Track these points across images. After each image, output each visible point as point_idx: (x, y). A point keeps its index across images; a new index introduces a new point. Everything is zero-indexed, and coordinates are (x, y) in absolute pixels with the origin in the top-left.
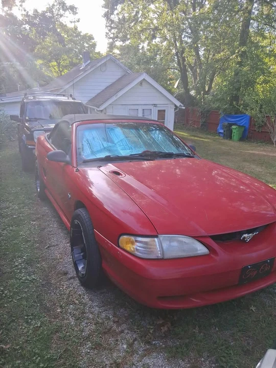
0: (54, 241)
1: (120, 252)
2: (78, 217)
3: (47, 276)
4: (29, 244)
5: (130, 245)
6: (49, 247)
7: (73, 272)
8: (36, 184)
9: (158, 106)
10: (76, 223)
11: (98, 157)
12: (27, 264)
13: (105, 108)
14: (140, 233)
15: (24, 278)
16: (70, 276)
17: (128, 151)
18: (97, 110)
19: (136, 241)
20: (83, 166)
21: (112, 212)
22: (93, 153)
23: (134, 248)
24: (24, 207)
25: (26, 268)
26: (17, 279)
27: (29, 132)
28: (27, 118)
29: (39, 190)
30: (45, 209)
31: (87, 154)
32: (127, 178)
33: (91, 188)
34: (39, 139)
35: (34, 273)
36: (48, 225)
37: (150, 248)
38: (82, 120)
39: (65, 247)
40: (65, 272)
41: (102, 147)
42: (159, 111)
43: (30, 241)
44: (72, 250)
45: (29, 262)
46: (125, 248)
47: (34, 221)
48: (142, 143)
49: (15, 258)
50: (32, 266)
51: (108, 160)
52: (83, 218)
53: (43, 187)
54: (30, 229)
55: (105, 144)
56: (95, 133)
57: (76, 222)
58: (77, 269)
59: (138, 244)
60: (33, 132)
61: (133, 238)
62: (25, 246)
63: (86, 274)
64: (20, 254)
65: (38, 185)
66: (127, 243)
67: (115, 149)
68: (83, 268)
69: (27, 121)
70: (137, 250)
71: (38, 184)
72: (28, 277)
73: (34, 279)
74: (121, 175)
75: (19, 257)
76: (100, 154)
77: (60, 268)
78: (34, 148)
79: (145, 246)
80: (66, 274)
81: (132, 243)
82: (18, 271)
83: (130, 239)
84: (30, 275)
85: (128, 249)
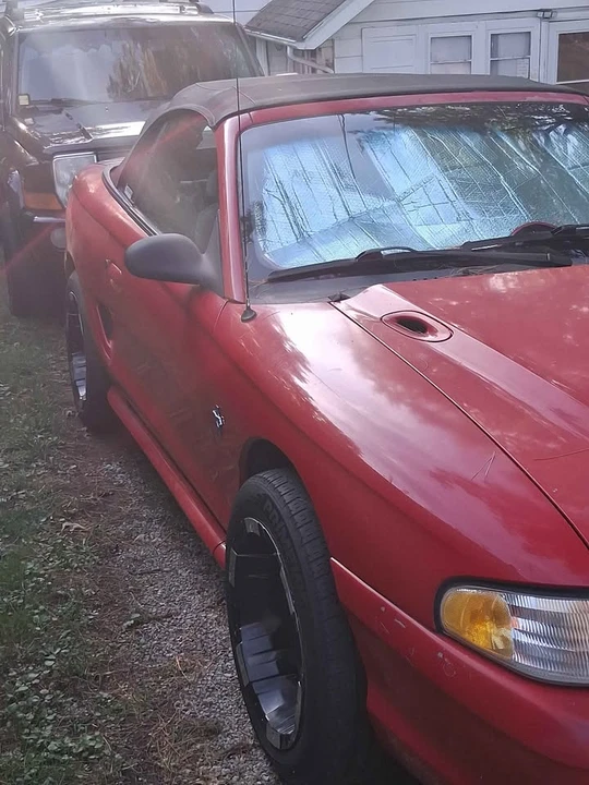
0: (154, 598)
1: (446, 654)
2: (260, 505)
3: (141, 740)
4: (60, 609)
5: (490, 627)
6: (138, 623)
7: (238, 729)
8: (71, 370)
9: (560, 15)
10: (250, 529)
11: (329, 259)
12: (60, 687)
13: (332, 40)
14: (527, 577)
15: (53, 746)
16: (228, 742)
17: (455, 228)
18: (295, 51)
19: (518, 611)
20: (270, 298)
21: (398, 484)
22: (303, 238)
23: (505, 640)
24: (29, 462)
25: (59, 707)
26: (25, 747)
27: (33, 160)
28: (23, 101)
29: (82, 393)
30: (111, 470)
31: (279, 245)
32: (455, 345)
33: (302, 379)
34: (78, 188)
35: (90, 724)
36: (129, 536)
37: (574, 642)
38: (257, 102)
39: (198, 626)
40: (211, 725)
41: (343, 215)
42: (564, 38)
43: (66, 598)
44: (236, 639)
45: (69, 682)
46: (466, 636)
47: (72, 517)
48: (511, 193)
49: (15, 666)
50: (78, 695)
51: (371, 267)
52: (283, 512)
53: (101, 381)
54: (59, 550)
55: (357, 203)
56: (310, 158)
57: (252, 524)
58: (256, 714)
59: (522, 623)
60: (51, 158)
61: (500, 598)
62: (45, 618)
63: (298, 734)
64: (30, 648)
65: (80, 371)
66: (475, 617)
67: (396, 219)
68: (279, 710)
69: (25, 112)
70: (518, 644)
71: (77, 370)
72: (67, 740)
73: (92, 750)
74: (433, 331)
75: (27, 661)
76: (337, 244)
77: (188, 708)
78: (62, 225)
79: (552, 631)
80: (213, 732)
81: (499, 618)
82: (31, 717)
83: (488, 602)
84: (74, 734)
85: (480, 642)
